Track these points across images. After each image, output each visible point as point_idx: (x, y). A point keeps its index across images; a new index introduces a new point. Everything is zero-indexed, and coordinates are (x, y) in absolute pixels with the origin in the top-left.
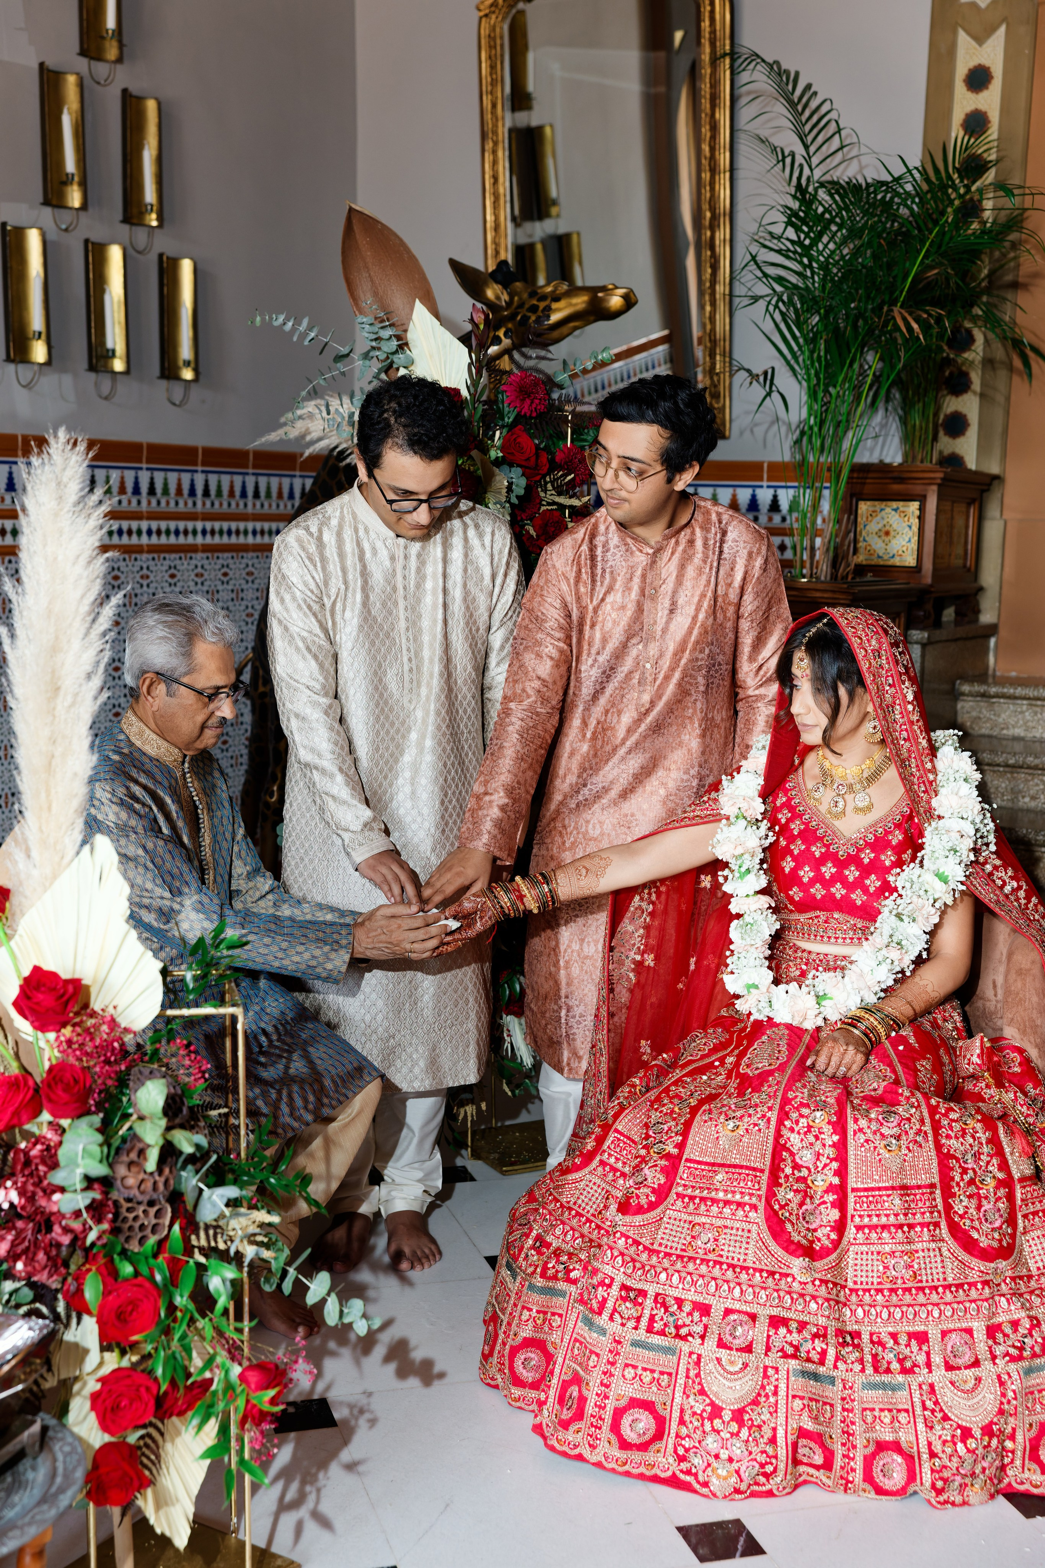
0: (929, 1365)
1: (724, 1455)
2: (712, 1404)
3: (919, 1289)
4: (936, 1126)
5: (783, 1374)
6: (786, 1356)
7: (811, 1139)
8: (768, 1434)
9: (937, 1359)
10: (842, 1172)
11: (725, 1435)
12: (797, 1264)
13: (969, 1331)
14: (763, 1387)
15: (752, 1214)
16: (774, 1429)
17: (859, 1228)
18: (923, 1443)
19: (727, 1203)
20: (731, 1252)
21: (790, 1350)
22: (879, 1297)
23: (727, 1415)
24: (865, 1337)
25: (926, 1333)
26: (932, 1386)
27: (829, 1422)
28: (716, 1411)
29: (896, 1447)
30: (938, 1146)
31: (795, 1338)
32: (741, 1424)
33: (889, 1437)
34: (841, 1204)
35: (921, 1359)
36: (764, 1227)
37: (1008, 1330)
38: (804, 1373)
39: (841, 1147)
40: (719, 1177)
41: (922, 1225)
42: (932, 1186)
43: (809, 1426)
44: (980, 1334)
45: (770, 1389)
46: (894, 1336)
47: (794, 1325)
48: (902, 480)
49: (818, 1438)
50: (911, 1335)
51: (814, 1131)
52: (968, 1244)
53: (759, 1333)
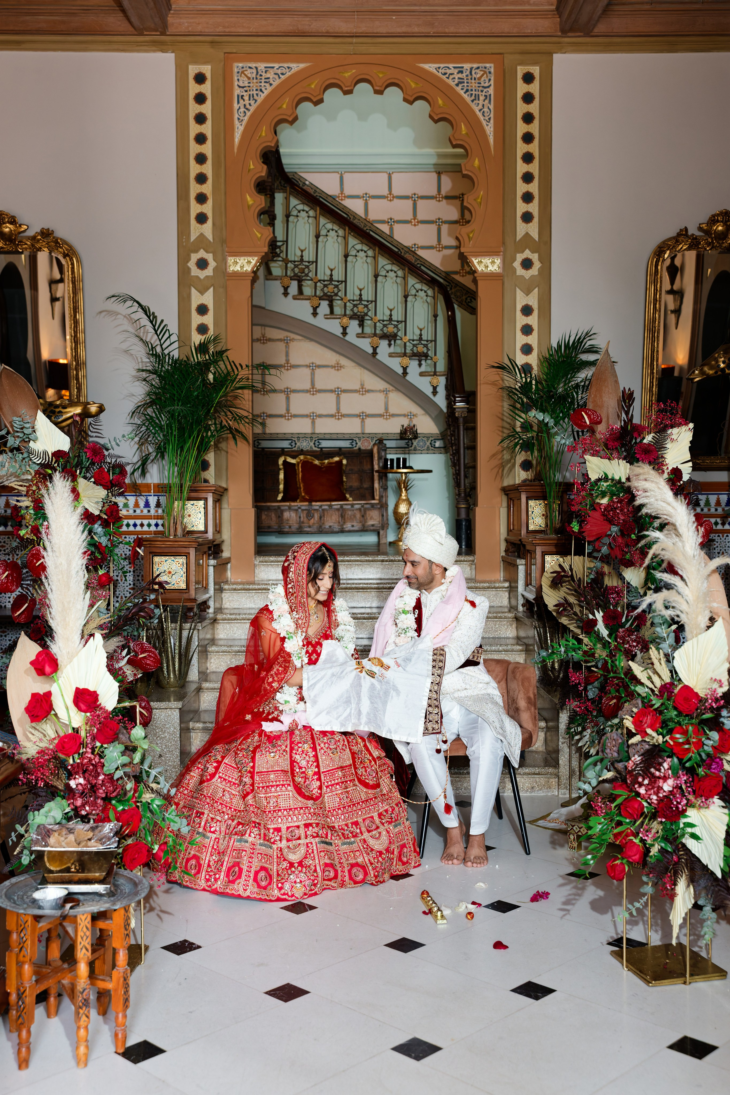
0: (361, 833)
1: (298, 880)
2: (289, 862)
3: (354, 805)
4: (348, 742)
5: (314, 844)
6: (314, 837)
7: (304, 755)
8: (314, 868)
9: (363, 829)
10: (318, 766)
11: (297, 872)
12: (310, 803)
13: (372, 817)
14: (308, 851)
15: (289, 788)
16: (315, 866)
17: (327, 787)
18: (366, 859)
19: (277, 786)
20: (283, 804)
21: (315, 835)
22: (340, 811)
23: (296, 865)
24: (337, 827)
25: (357, 821)
26: (364, 840)
27: (333, 860)
28: (292, 865)
29: (357, 865)
30: (350, 750)
31: (316, 830)
32: (302, 866)
33: (354, 861)
34: (319, 779)
35: (358, 831)
36: (294, 792)
37: (385, 814)
38: (323, 842)
39: (316, 756)
40: (272, 776)
41: (350, 781)
42: (351, 765)
43: (328, 861)
44: (376, 818)
45: (310, 851)
46: (346, 825)
47: (314, 825)
48: (196, 491)
49: (331, 865)
50: (352, 823)
51: (305, 752)
52: (366, 785)
53: (302, 831)
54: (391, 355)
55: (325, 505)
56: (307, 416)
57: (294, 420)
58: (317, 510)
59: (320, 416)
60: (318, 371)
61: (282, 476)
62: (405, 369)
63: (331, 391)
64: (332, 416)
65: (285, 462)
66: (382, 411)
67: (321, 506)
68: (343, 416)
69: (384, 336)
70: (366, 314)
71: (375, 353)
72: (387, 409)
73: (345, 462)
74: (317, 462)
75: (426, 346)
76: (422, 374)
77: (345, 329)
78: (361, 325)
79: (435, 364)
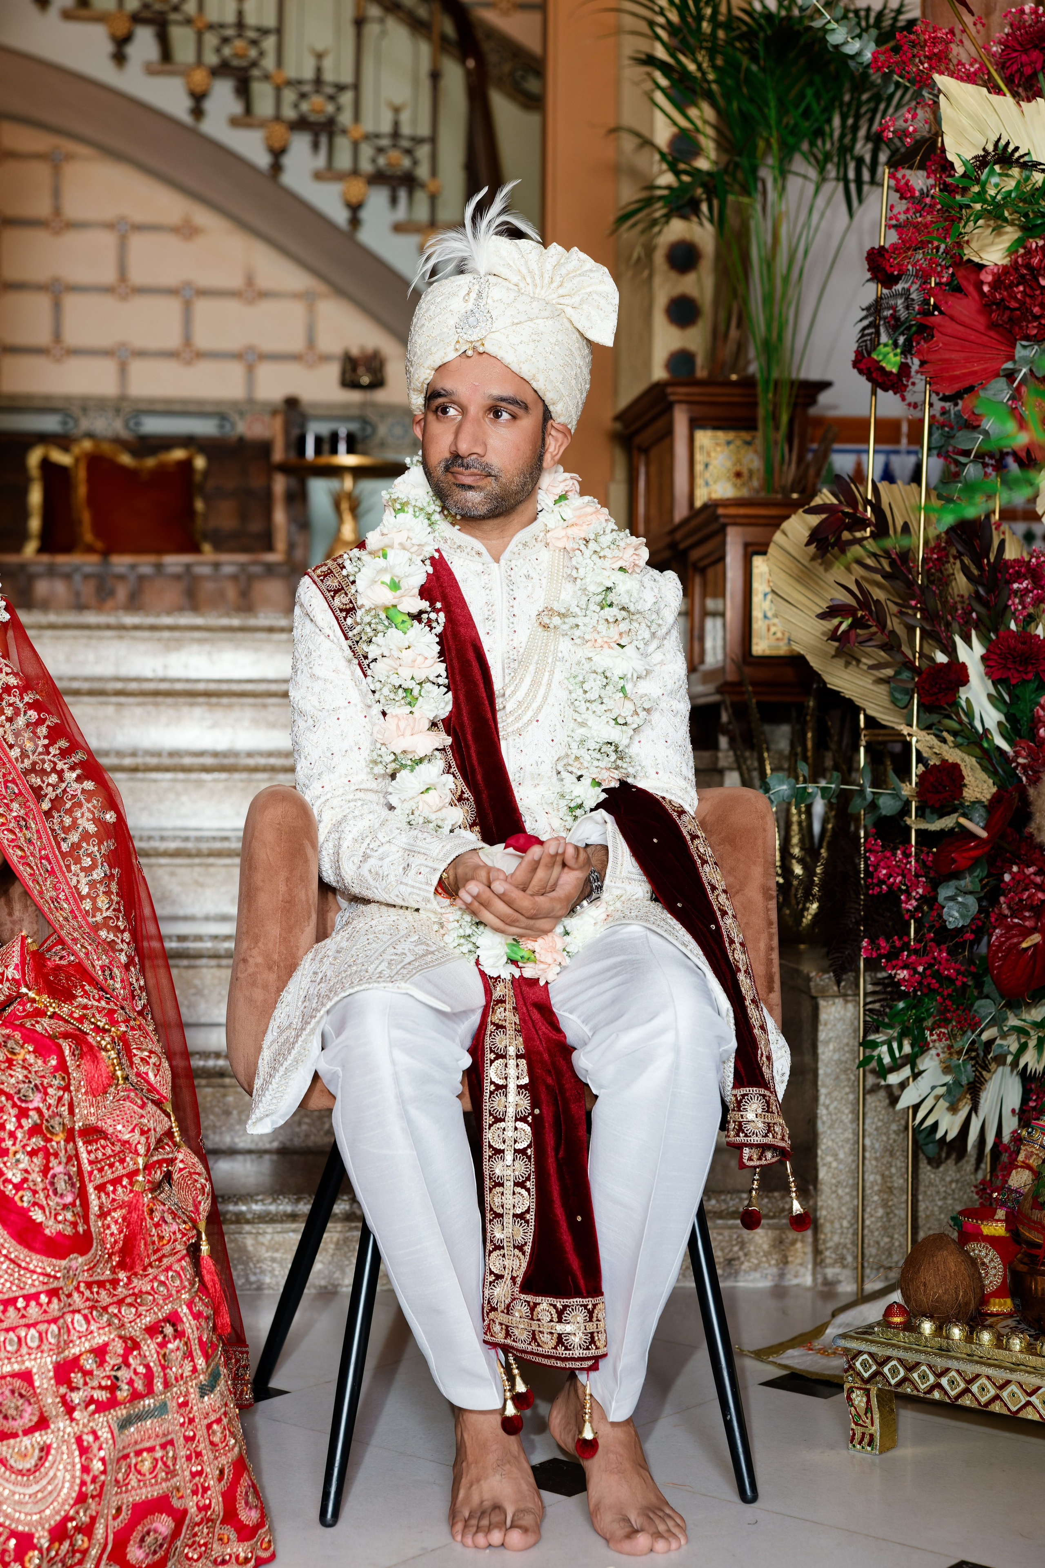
37: (88, 1364)
54: (318, 176)
55: (145, 564)
56: (107, 353)
57: (74, 364)
58: (121, 577)
59: (141, 354)
60: (138, 243)
61: (36, 496)
62: (355, 209)
63: (172, 292)
64: (172, 355)
65: (46, 464)
66: (297, 344)
67: (133, 567)
68: (201, 355)
69: (301, 124)
70: (254, 64)
71: (277, 168)
72: (311, 342)
73: (200, 463)
74: (126, 459)
75: (409, 152)
76: (399, 228)
77: (198, 98)
78: (243, 90)
79: (433, 199)
